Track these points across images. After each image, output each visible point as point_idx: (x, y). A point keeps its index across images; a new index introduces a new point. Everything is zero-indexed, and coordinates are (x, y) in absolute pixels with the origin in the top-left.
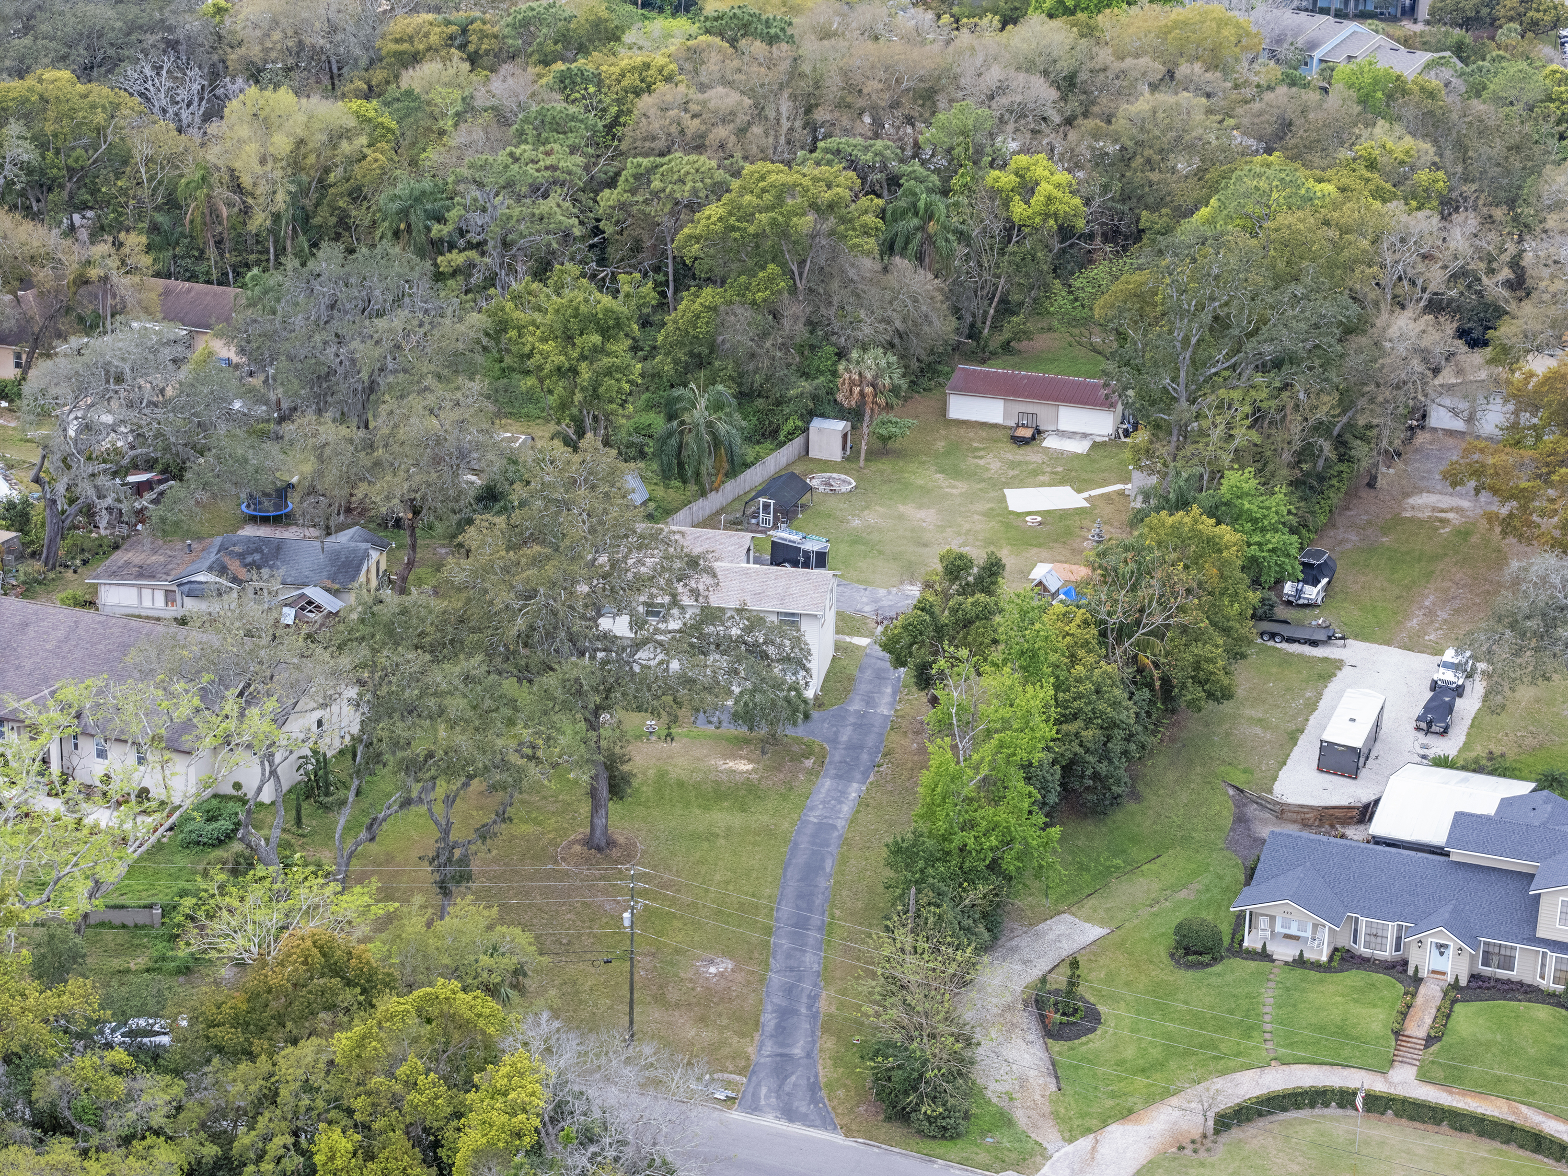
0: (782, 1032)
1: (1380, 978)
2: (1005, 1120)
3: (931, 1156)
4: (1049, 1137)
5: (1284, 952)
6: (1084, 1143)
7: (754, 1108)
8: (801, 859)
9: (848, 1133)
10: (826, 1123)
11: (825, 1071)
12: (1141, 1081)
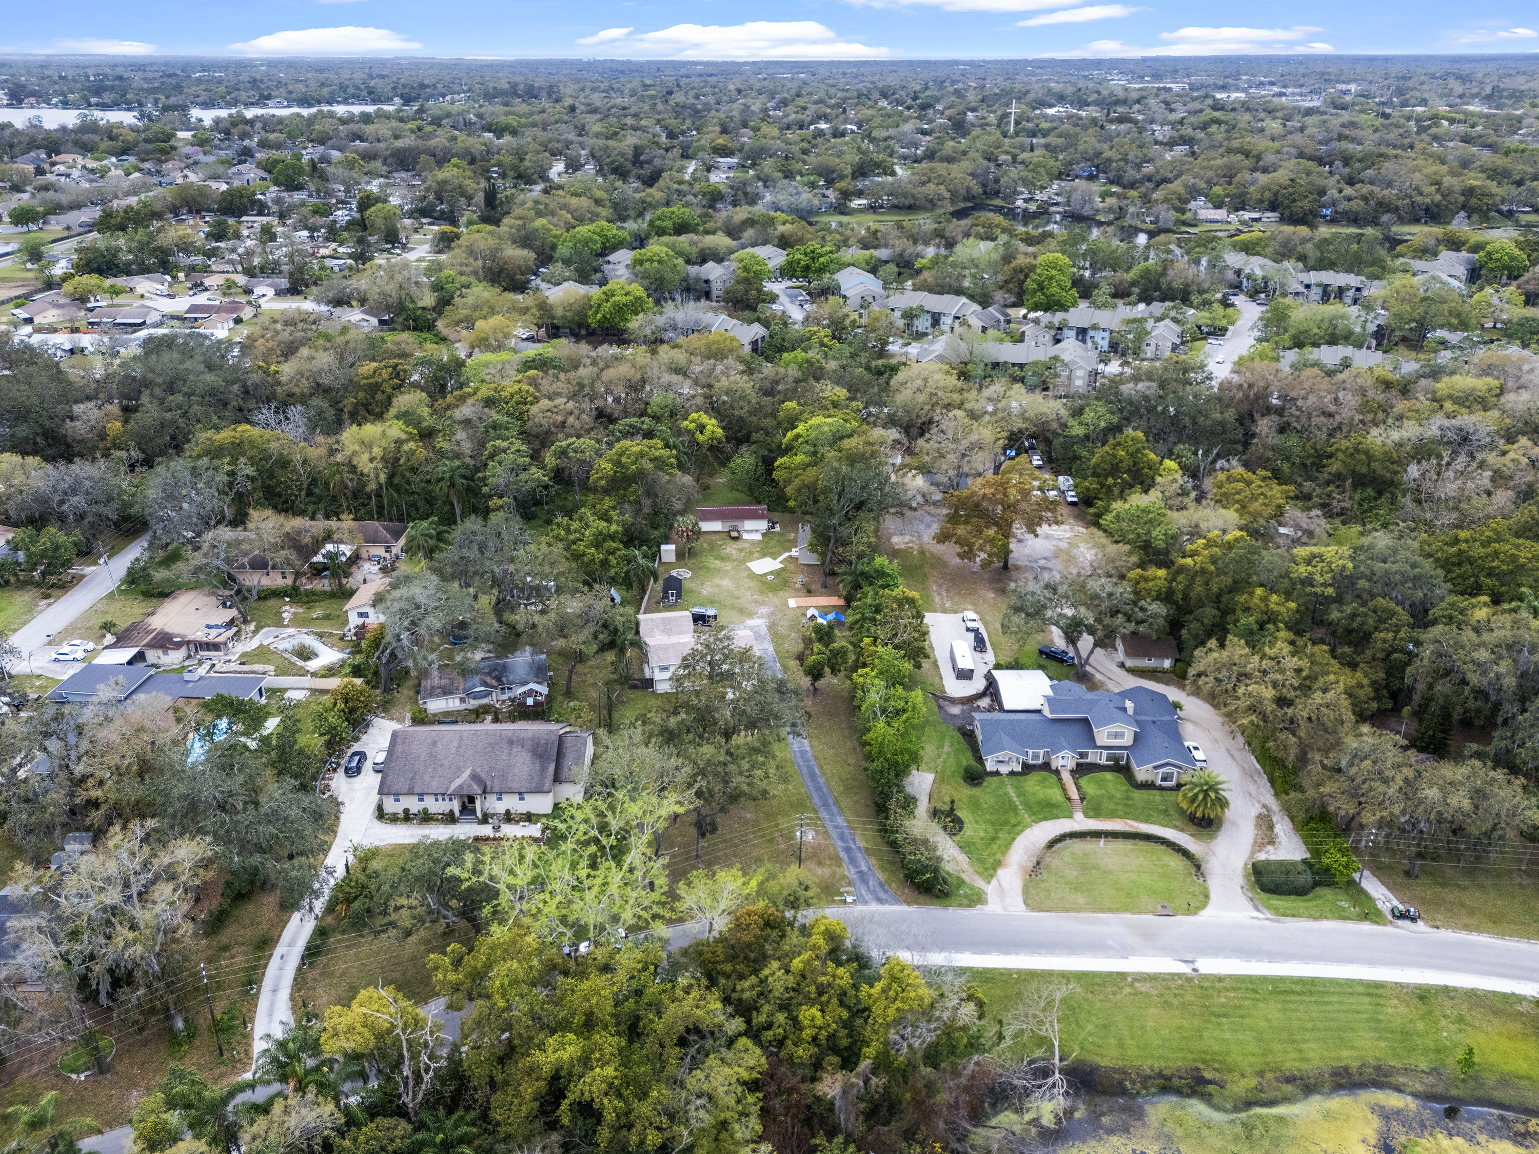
0: (853, 861)
1: (1043, 773)
2: (961, 882)
3: (946, 906)
4: (979, 883)
5: (1004, 769)
6: (994, 882)
7: (865, 902)
8: (805, 771)
9: (909, 904)
10: (897, 902)
11: (882, 876)
12: (995, 847)
